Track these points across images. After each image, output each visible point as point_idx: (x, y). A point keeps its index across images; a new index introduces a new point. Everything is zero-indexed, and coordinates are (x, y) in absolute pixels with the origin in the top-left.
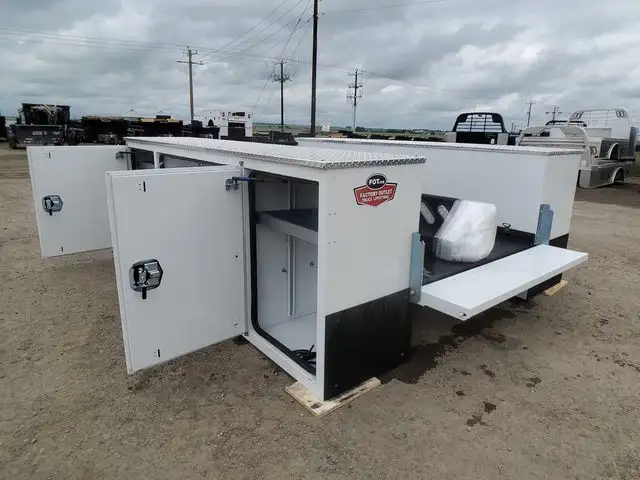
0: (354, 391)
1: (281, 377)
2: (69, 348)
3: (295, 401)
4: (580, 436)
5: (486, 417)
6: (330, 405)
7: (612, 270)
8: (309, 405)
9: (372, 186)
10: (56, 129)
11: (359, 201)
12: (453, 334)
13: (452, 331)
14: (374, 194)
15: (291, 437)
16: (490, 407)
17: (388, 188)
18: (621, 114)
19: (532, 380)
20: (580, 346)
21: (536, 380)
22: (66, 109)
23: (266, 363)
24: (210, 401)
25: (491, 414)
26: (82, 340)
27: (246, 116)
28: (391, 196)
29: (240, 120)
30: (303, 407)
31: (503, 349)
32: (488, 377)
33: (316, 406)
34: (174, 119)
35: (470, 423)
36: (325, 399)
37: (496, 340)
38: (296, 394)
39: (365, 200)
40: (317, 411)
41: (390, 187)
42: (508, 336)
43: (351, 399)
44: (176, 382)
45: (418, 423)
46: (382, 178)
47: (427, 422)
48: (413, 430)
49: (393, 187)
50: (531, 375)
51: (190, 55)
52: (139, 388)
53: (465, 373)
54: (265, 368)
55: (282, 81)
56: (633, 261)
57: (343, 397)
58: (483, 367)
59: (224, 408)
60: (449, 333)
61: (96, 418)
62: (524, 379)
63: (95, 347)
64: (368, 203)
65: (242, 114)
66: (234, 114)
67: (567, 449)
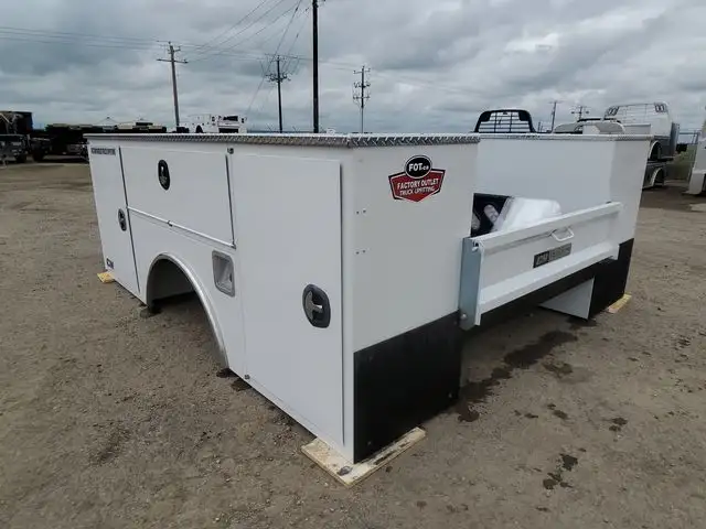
0: (391, 449)
1: (296, 433)
2: (11, 404)
3: (315, 465)
4: (692, 496)
5: (567, 476)
6: (363, 469)
7: (677, 281)
8: (335, 471)
9: (412, 173)
10: (16, 139)
11: (396, 193)
12: (507, 365)
13: (506, 361)
14: (415, 184)
15: (313, 518)
16: (569, 462)
17: (432, 176)
18: (660, 108)
19: (615, 421)
20: (663, 374)
21: (621, 422)
22: (28, 116)
23: (275, 414)
24: (201, 470)
25: (573, 470)
26: (31, 394)
27: (240, 120)
28: (437, 187)
29: (233, 125)
30: (326, 472)
31: (571, 382)
32: (559, 419)
33: (344, 472)
34: (157, 124)
35: (548, 485)
36: (355, 462)
37: (561, 370)
38: (317, 456)
39: (404, 193)
40: (347, 479)
41: (436, 176)
42: (575, 365)
43: (389, 459)
44: (156, 447)
45: (481, 488)
46: (425, 162)
47: (492, 487)
48: (476, 499)
49: (439, 175)
50: (613, 415)
51: (172, 52)
52: (104, 457)
53: (530, 416)
54: (275, 421)
55: (279, 80)
56: (697, 269)
57: (379, 457)
58: (551, 406)
59: (221, 480)
60: (501, 364)
61: (41, 505)
62: (604, 420)
63: (48, 401)
64: (407, 197)
65: (234, 119)
66: (225, 119)
67: (681, 516)
